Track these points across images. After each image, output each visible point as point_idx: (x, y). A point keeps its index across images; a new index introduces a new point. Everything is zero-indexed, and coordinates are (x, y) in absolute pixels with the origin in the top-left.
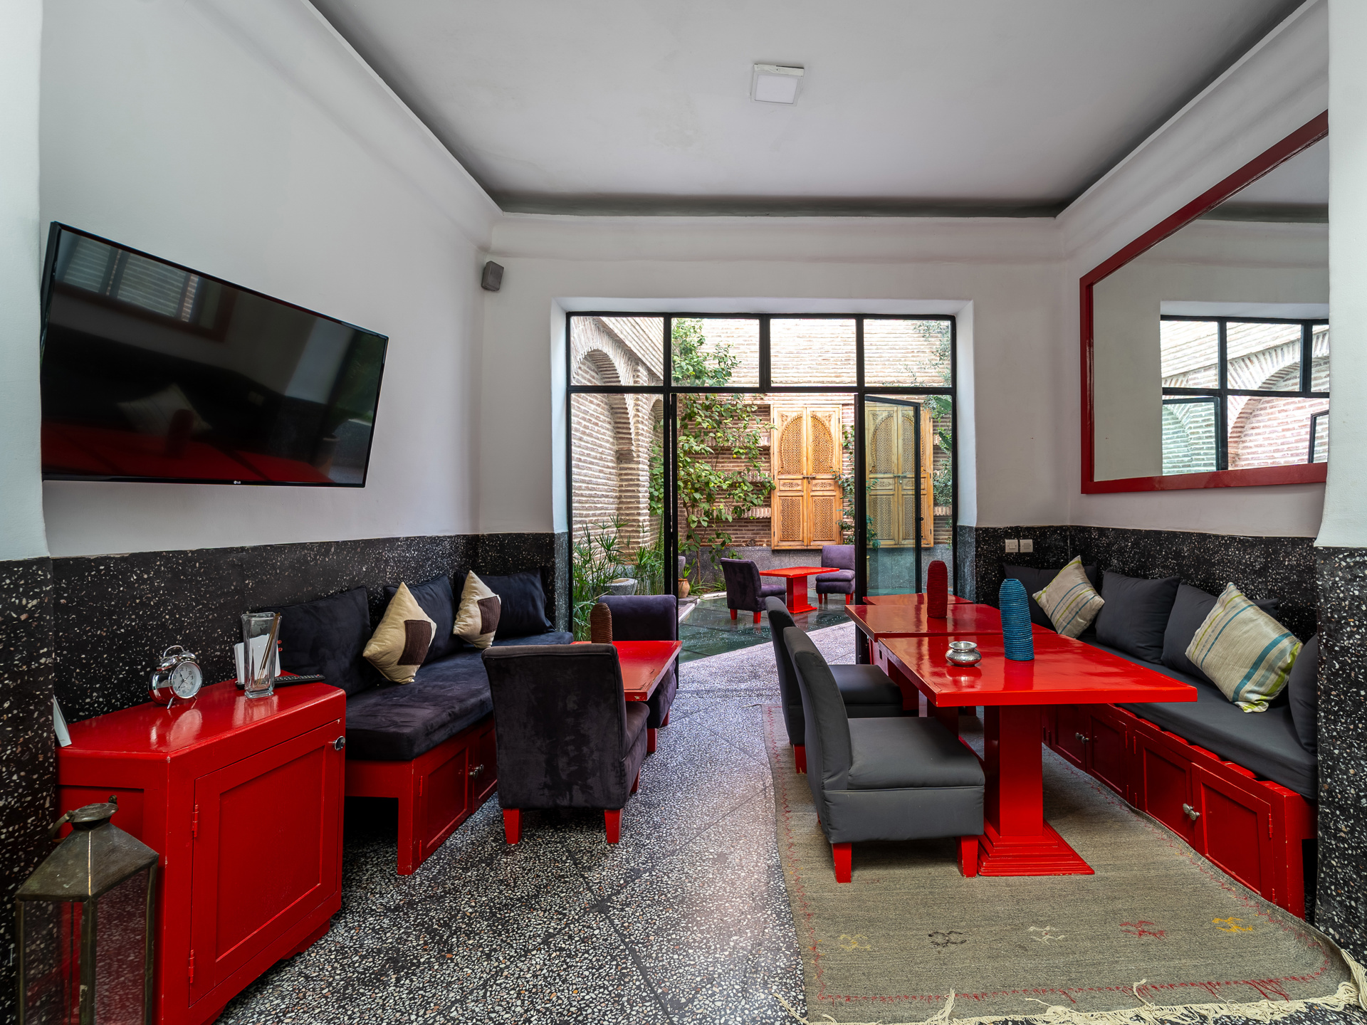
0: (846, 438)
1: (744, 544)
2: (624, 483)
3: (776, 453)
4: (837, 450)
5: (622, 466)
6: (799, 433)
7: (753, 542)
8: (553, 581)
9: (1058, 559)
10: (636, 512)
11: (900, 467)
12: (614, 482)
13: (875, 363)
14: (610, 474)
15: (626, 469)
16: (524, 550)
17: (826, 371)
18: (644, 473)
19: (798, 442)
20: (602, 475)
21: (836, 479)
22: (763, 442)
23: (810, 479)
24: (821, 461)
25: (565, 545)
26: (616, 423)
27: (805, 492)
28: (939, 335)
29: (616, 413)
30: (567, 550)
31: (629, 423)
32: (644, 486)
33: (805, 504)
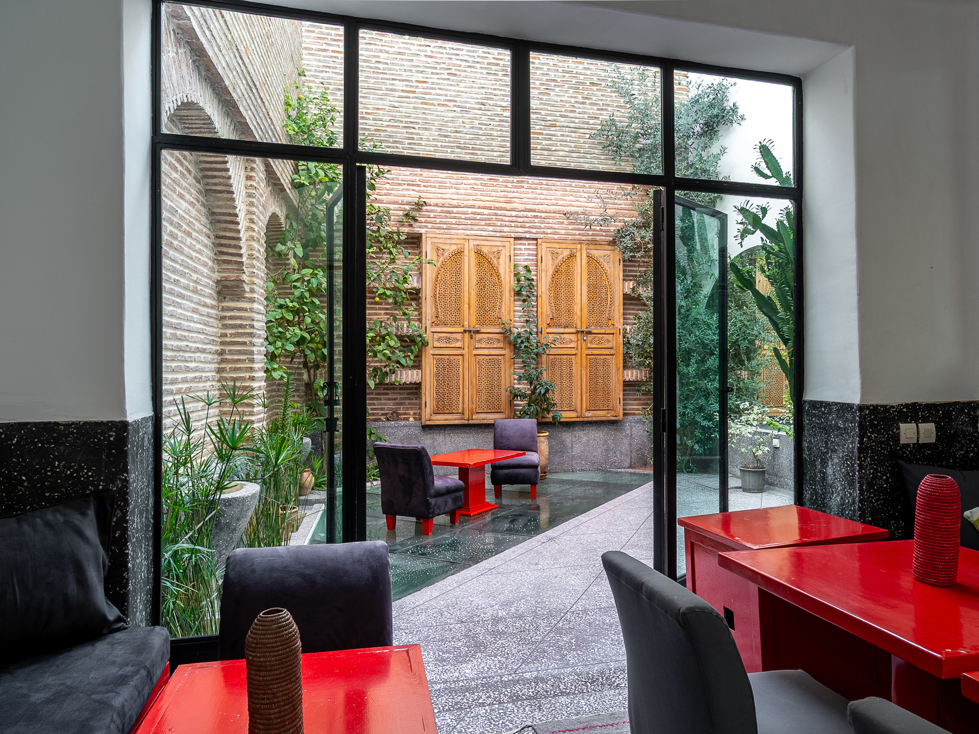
0: (519, 281)
1: (383, 418)
2: (229, 331)
3: (429, 297)
4: (507, 296)
5: (225, 304)
6: (458, 272)
7: (395, 416)
8: (123, 520)
9: (967, 452)
10: (247, 375)
11: (584, 320)
12: (214, 330)
13: (554, 188)
14: (208, 316)
15: (232, 309)
16: (56, 458)
17: (494, 194)
18: (260, 317)
19: (458, 284)
20: (196, 316)
21: (506, 334)
22: (413, 283)
23: (472, 333)
24: (486, 312)
25: (148, 443)
26: (218, 237)
27: (466, 349)
28: (630, 159)
29: (219, 221)
30: (151, 452)
31: (239, 239)
32: (259, 336)
33: (466, 365)
